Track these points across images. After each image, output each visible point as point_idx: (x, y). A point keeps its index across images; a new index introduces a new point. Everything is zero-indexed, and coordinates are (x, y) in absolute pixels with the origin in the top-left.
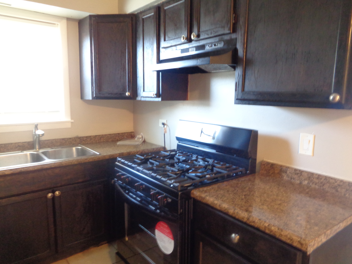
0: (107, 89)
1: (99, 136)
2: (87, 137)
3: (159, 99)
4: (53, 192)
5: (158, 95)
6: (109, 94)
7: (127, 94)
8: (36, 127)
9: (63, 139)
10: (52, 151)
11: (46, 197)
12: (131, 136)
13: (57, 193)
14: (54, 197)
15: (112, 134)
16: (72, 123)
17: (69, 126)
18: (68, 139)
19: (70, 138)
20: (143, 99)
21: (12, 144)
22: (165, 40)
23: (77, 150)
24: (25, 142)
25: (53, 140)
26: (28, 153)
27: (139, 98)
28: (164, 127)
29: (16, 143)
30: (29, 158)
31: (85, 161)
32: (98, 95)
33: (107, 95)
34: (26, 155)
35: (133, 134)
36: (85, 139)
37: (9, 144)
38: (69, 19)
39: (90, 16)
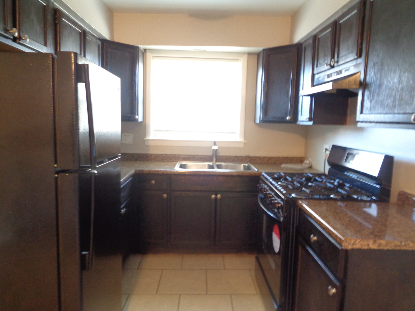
0: (273, 114)
1: (268, 157)
2: (256, 157)
3: (311, 123)
4: (216, 195)
5: (310, 119)
6: (273, 118)
7: (288, 118)
8: (215, 143)
9: (236, 157)
10: (224, 165)
11: (210, 197)
12: (301, 160)
13: (219, 196)
14: (216, 199)
15: (281, 157)
16: (244, 143)
17: (242, 146)
18: (240, 157)
19: (242, 157)
20: (301, 123)
21: (198, 156)
22: (317, 67)
23: (244, 166)
24: (207, 156)
25: (228, 156)
26: (207, 164)
27: (298, 123)
28: (326, 152)
29: (201, 156)
30: (207, 166)
31: (243, 174)
32: (265, 119)
33: (271, 119)
34: (205, 165)
35: (303, 159)
36: (254, 159)
37: (196, 155)
38: (249, 54)
39: (264, 50)
